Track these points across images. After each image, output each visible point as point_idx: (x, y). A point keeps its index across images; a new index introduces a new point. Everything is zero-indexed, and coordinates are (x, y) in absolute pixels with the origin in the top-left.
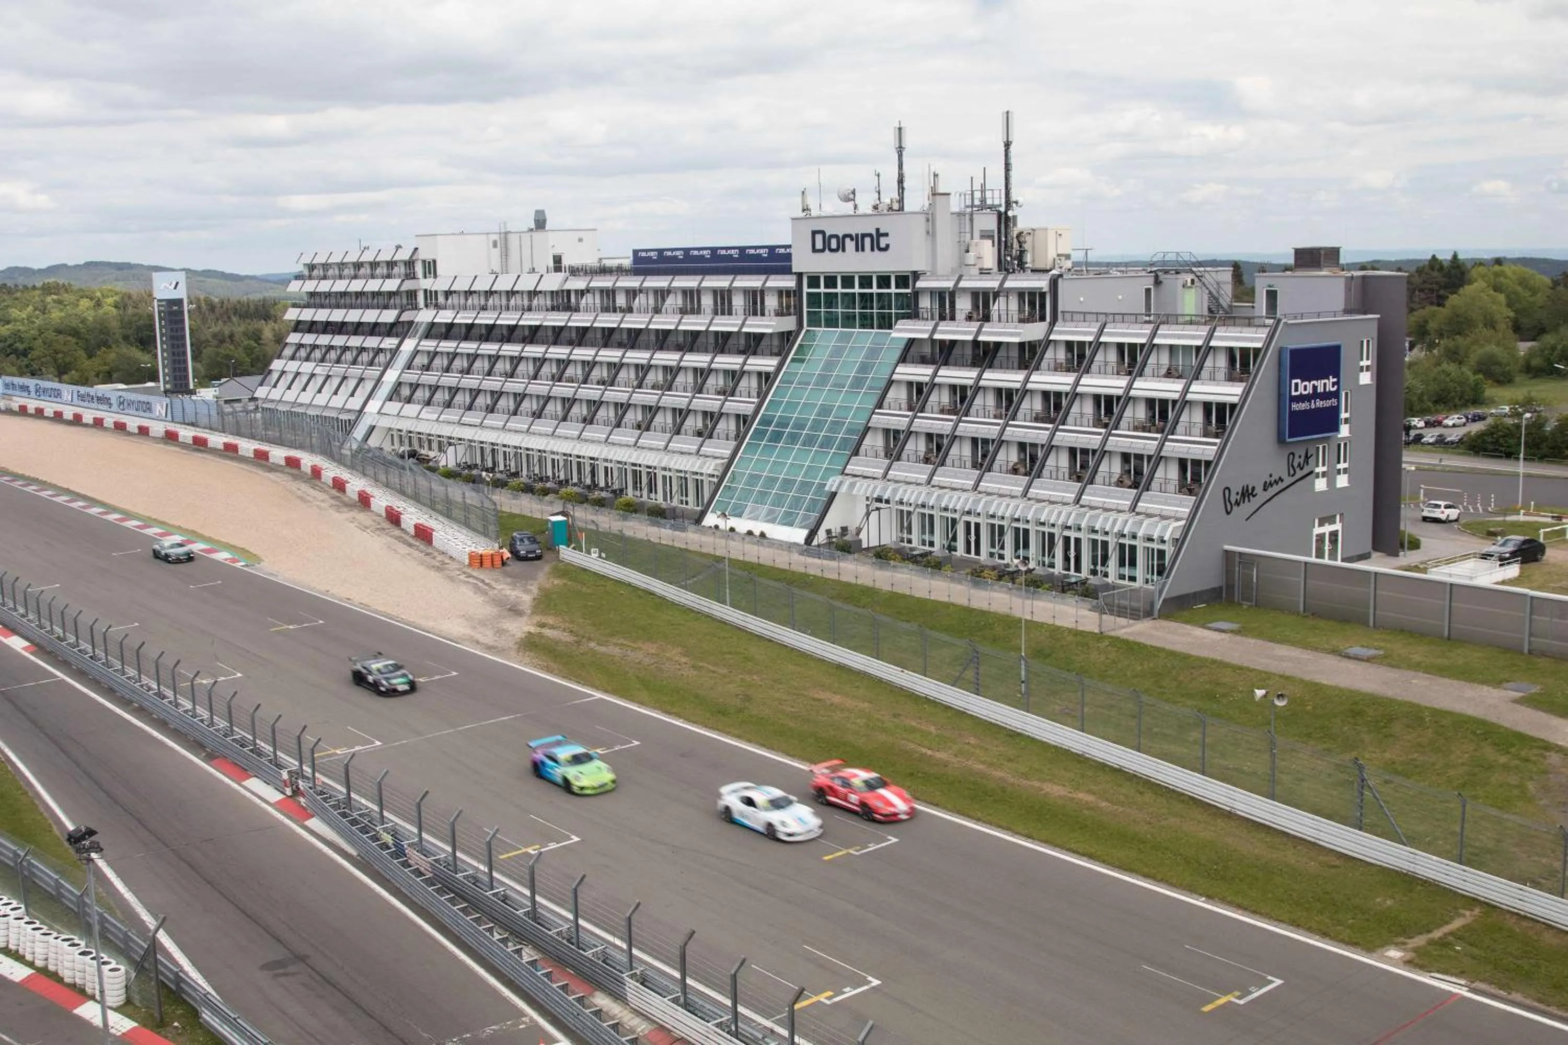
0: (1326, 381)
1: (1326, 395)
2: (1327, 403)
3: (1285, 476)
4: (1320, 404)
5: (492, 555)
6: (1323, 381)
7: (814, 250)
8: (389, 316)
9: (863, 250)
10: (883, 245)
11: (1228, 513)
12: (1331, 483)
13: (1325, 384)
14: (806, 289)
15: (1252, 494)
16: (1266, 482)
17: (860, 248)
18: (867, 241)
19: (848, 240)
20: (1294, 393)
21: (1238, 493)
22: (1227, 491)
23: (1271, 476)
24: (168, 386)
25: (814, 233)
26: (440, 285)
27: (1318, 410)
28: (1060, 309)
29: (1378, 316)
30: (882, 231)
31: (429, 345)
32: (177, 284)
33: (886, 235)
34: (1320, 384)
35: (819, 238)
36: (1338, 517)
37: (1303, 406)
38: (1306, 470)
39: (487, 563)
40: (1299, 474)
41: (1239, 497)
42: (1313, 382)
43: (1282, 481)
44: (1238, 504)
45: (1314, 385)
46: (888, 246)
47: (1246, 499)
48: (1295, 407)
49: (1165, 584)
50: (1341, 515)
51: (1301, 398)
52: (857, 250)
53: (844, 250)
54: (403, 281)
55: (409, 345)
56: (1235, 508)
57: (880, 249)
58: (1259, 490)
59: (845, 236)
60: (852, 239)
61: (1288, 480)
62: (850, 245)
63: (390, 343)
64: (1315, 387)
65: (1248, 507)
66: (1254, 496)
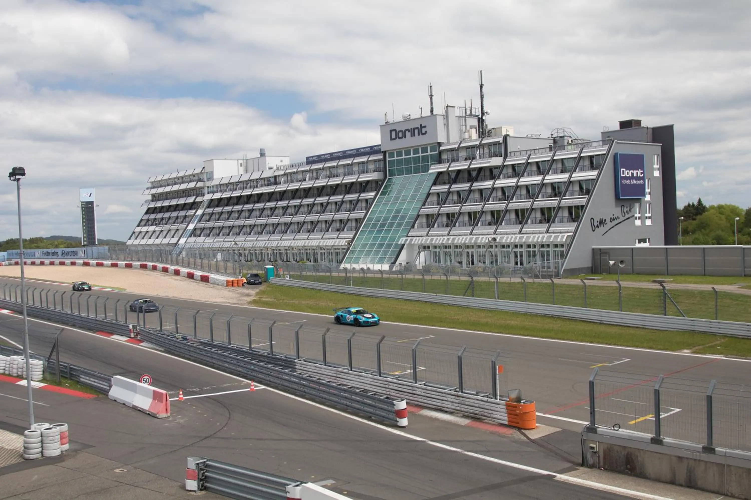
0: (638, 171)
1: (638, 178)
2: (639, 182)
3: (620, 216)
4: (635, 182)
6: (636, 171)
7: (391, 139)
8: (191, 200)
9: (414, 136)
10: (423, 132)
11: (593, 231)
12: (643, 223)
13: (637, 173)
14: (388, 159)
15: (604, 223)
16: (611, 218)
17: (413, 135)
18: (416, 131)
19: (407, 132)
20: (622, 175)
21: (597, 222)
22: (592, 220)
23: (613, 215)
24: (85, 243)
25: (391, 131)
26: (215, 182)
27: (634, 184)
28: (509, 151)
29: (661, 144)
30: (423, 125)
31: (210, 210)
32: (91, 194)
33: (425, 127)
34: (635, 172)
35: (393, 133)
36: (647, 240)
37: (627, 182)
38: (630, 215)
39: (236, 284)
40: (627, 216)
41: (598, 223)
42: (631, 171)
43: (619, 218)
44: (598, 227)
45: (632, 172)
46: (426, 132)
47: (602, 225)
48: (623, 182)
49: (564, 261)
50: (649, 239)
51: (626, 178)
52: (412, 136)
53: (405, 137)
54: (197, 182)
55: (200, 212)
57: (423, 134)
58: (608, 221)
59: (406, 130)
60: (409, 131)
61: (622, 219)
62: (408, 134)
63: (192, 212)
64: (632, 174)
65: (602, 229)
66: (606, 224)
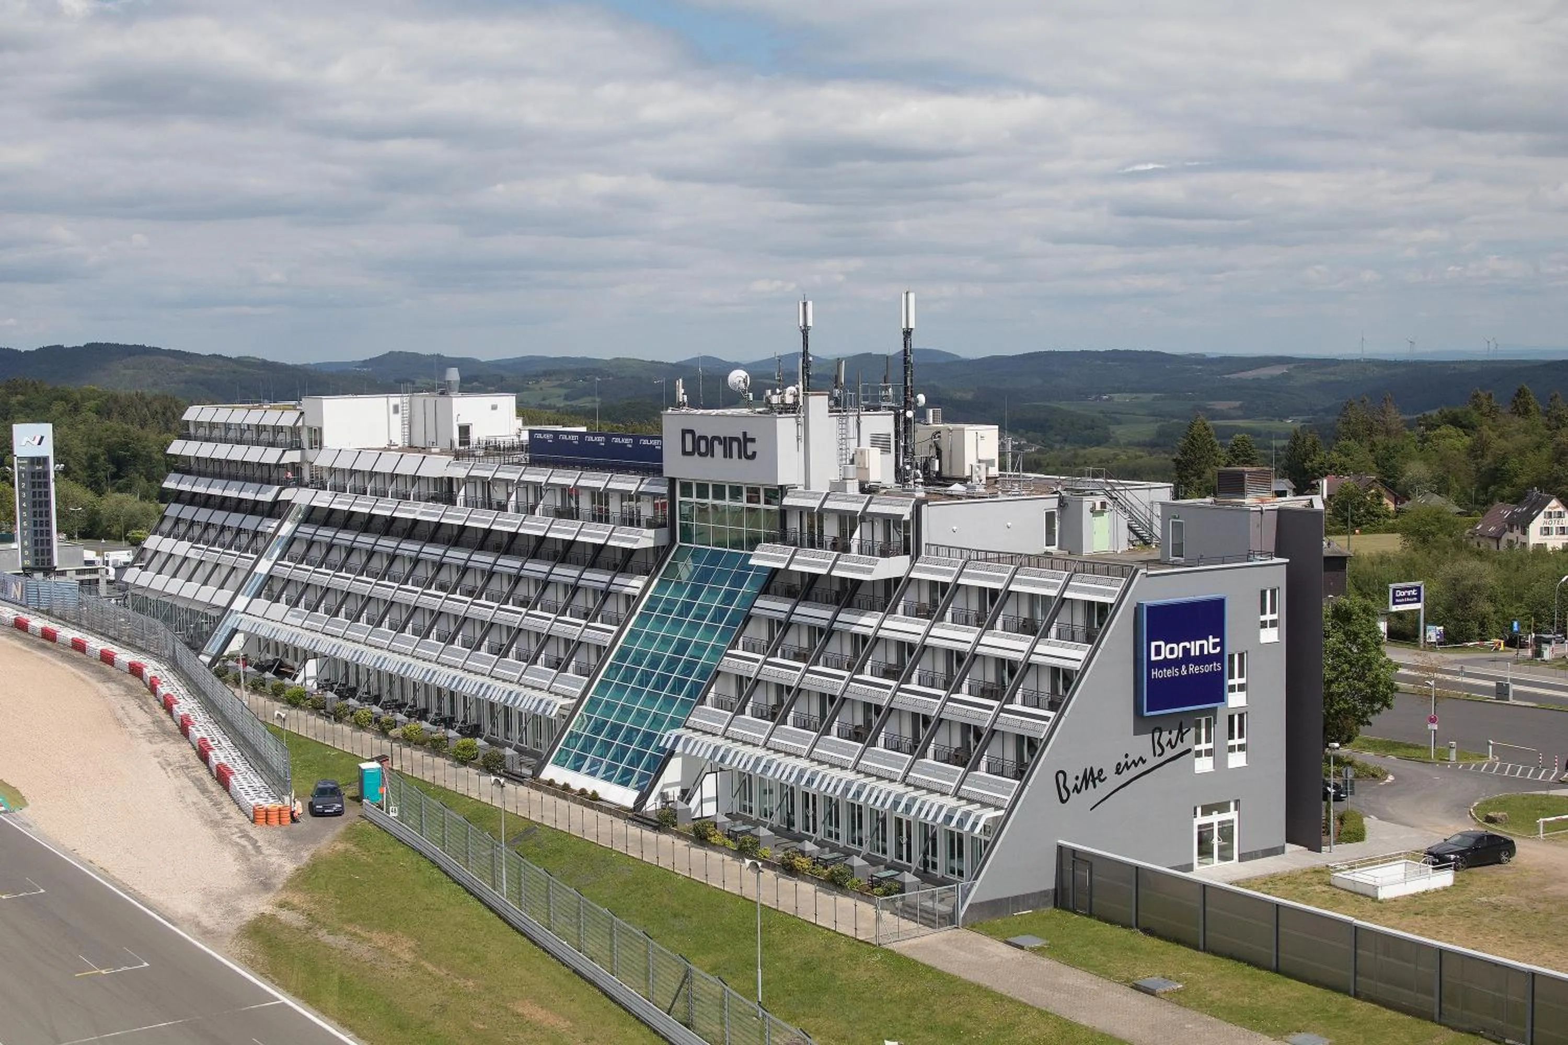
0: (1204, 642)
1: (1203, 659)
2: (1207, 668)
3: (1148, 755)
4: (1194, 669)
5: (280, 810)
6: (1198, 643)
7: (685, 453)
8: (268, 495)
9: (731, 457)
10: (749, 453)
11: (1063, 801)
12: (1220, 764)
13: (1202, 646)
14: (679, 498)
15: (1099, 778)
16: (1119, 764)
17: (728, 454)
18: (735, 445)
19: (716, 443)
20: (1153, 658)
21: (1077, 778)
22: (1061, 776)
23: (1127, 756)
24: (28, 563)
25: (684, 432)
26: (322, 460)
27: (1190, 676)
28: (924, 540)
29: (1288, 560)
30: (748, 436)
31: (307, 530)
32: (42, 438)
33: (753, 440)
34: (1194, 647)
35: (689, 437)
36: (1232, 805)
37: (1168, 673)
38: (1180, 748)
39: (274, 818)
40: (1169, 753)
41: (1079, 783)
42: (1182, 645)
43: (1144, 762)
44: (1077, 790)
45: (1184, 647)
46: (754, 453)
47: (1091, 783)
48: (1155, 673)
49: (972, 886)
50: (1237, 802)
51: (1166, 663)
52: (725, 456)
53: (712, 456)
54: (284, 451)
55: (287, 529)
56: (1074, 795)
57: (748, 457)
58: (1109, 772)
59: (714, 438)
60: (720, 443)
61: (1152, 761)
62: (718, 449)
63: (270, 525)
64: (1186, 651)
65: (1092, 794)
66: (1101, 781)
